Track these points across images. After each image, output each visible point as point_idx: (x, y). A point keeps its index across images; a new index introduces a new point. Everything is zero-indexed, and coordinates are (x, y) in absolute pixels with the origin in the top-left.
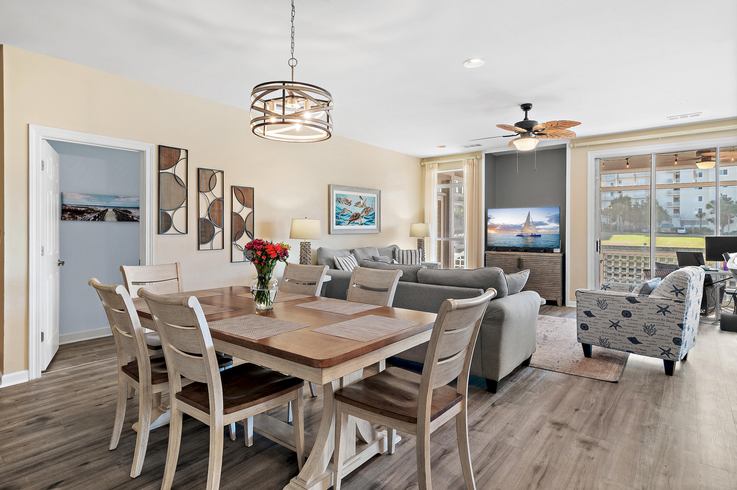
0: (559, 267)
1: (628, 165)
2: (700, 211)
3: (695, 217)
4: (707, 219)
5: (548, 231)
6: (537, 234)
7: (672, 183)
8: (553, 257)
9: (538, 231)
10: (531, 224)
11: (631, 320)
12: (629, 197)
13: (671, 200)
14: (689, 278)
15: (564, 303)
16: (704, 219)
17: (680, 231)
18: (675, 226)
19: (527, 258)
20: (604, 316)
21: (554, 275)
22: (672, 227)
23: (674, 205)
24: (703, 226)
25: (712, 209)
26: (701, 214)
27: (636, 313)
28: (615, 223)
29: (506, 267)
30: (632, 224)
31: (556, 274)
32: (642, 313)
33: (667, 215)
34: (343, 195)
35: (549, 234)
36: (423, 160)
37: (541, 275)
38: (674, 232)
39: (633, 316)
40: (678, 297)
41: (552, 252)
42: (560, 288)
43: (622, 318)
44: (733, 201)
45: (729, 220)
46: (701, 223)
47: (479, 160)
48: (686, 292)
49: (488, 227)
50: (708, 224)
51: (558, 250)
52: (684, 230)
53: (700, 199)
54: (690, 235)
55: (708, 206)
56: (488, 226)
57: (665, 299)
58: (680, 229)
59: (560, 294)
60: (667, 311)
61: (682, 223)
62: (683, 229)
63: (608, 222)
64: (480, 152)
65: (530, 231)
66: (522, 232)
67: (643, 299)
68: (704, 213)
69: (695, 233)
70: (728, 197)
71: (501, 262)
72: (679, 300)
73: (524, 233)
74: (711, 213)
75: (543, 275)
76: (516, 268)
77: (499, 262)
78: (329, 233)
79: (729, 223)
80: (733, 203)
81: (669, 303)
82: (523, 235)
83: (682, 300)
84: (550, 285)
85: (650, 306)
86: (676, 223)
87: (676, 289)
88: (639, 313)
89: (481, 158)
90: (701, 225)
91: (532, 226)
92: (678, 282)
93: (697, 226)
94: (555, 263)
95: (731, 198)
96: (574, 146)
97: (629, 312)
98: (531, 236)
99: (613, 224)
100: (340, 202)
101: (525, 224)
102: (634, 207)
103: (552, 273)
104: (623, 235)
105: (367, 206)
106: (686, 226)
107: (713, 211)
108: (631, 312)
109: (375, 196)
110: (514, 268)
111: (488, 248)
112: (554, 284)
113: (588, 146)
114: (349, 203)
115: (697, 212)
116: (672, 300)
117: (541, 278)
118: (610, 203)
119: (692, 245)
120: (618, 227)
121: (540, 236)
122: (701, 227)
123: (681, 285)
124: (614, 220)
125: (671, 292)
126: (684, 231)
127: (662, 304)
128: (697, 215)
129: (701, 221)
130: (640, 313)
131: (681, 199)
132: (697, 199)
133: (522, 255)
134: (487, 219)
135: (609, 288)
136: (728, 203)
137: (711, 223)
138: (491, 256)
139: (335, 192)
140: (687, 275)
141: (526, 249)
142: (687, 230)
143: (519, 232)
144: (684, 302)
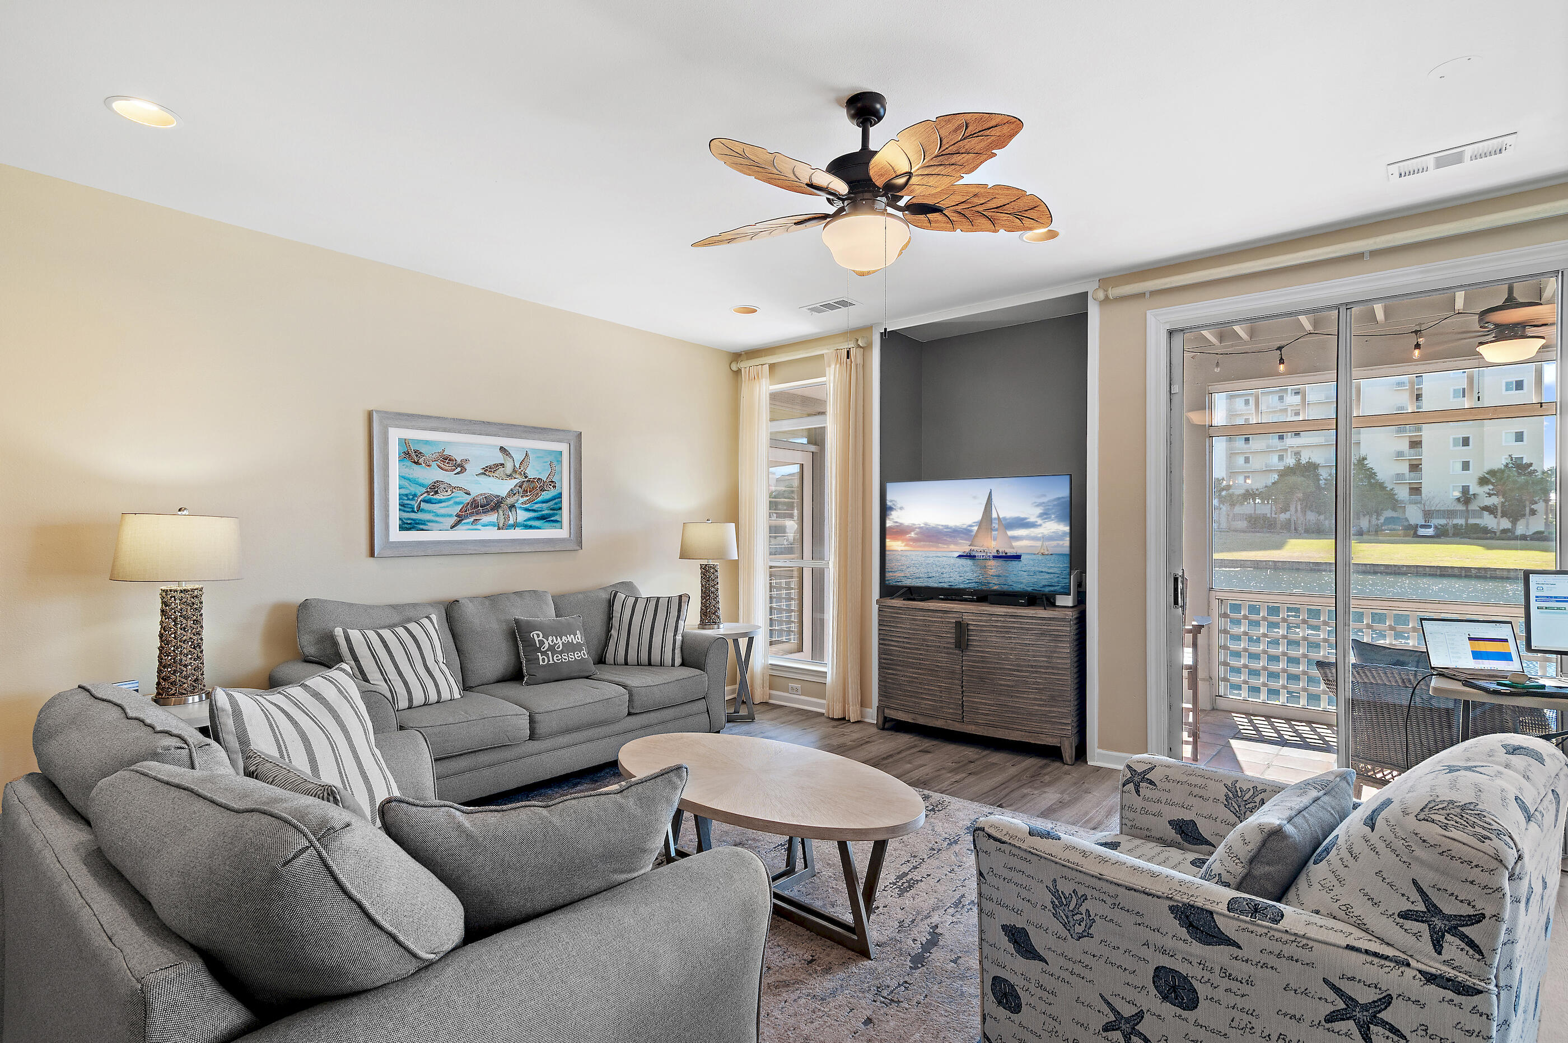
0: (1066, 649)
1: (1282, 365)
2: (1465, 490)
3: (1455, 503)
4: (1479, 507)
5: (1039, 544)
6: (1011, 552)
7: (1406, 412)
8: (1050, 619)
9: (1013, 544)
10: (995, 525)
11: (1196, 1024)
12: (1315, 464)
13: (1404, 468)
14: (1511, 856)
15: (1081, 753)
16: (1474, 506)
17: (1422, 532)
18: (1412, 522)
19: (981, 621)
20: (1078, 969)
21: (1054, 674)
22: (1406, 524)
23: (1409, 477)
24: (1471, 521)
25: (1491, 487)
26: (1466, 497)
27: (1219, 994)
28: (1287, 515)
29: (927, 646)
30: (1322, 517)
31: (1058, 669)
32: (1246, 1004)
33: (1395, 499)
34: (427, 442)
35: (1042, 551)
36: (737, 356)
37: (1018, 671)
38: (1413, 534)
39: (1203, 1012)
40: (1446, 955)
41: (1053, 605)
42: (1069, 709)
43: (1151, 1001)
44: (1535, 471)
45: (1528, 510)
46: (1467, 514)
47: (867, 348)
48: (1494, 936)
49: (887, 532)
50: (1481, 517)
51: (1067, 601)
52: (1432, 529)
53: (1466, 466)
54: (1443, 539)
55: (1483, 481)
56: (887, 529)
57: (1367, 952)
58: (1422, 526)
59: (1069, 729)
60: (1384, 1024)
61: (1428, 514)
62: (1430, 527)
63: (1273, 513)
64: (868, 329)
65: (993, 544)
66: (973, 548)
67: (1251, 928)
68: (1474, 494)
69: (1455, 535)
70: (1524, 462)
71: (914, 630)
72: (1451, 973)
73: (977, 549)
74: (1488, 494)
75: (1022, 671)
76: (951, 648)
77: (910, 629)
78: (372, 554)
79: (1527, 515)
80: (1537, 474)
81: (1392, 979)
82: (973, 554)
83: (1471, 981)
84: (1041, 700)
85: (1292, 974)
86: (1414, 515)
87: (1433, 909)
88: (1232, 1000)
89: (869, 346)
90: (1467, 521)
91: (996, 530)
92: (1444, 873)
93: (1460, 521)
94: (1056, 638)
95: (1531, 465)
96: (1107, 297)
97: (1185, 978)
98: (994, 557)
99: (1283, 517)
100: (417, 463)
101: (980, 524)
102: (1325, 484)
103: (1047, 668)
104: (1303, 539)
105: (531, 476)
106: (1435, 522)
107: (1493, 490)
108: (1194, 982)
109: (563, 447)
110: (948, 648)
111: (888, 590)
112: (1053, 698)
113: (1148, 295)
114: (460, 467)
115: (1457, 494)
116: (1408, 965)
117: (1017, 681)
118: (1276, 477)
119: (1449, 561)
120: (1293, 522)
121: (1018, 557)
122: (1467, 524)
123: (1466, 892)
124: (1285, 510)
125: (1405, 915)
126: (1430, 532)
127: (1353, 979)
128: (1458, 499)
129: (1467, 511)
130: (1240, 1002)
131: (1424, 467)
132: (1459, 466)
133: (967, 610)
134: (885, 510)
135: (1151, 783)
136: (1525, 475)
137: (1488, 516)
138: (891, 613)
139: (395, 435)
140: (1499, 834)
141: (983, 596)
142: (1438, 529)
143: (965, 548)
144: (1480, 992)
